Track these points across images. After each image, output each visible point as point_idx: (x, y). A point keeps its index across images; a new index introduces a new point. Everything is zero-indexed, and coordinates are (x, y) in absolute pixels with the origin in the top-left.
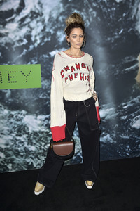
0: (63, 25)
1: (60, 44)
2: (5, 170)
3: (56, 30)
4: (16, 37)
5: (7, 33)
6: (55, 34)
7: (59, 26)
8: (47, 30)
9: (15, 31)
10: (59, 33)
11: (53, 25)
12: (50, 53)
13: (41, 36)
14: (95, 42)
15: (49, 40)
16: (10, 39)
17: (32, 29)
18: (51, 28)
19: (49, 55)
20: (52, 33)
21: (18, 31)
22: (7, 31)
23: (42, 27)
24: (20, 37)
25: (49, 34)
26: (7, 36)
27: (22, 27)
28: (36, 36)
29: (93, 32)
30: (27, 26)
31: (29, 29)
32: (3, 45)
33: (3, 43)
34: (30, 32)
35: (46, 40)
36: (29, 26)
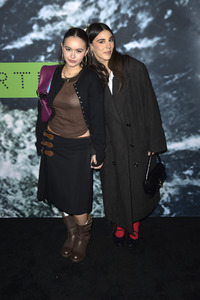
0: (147, 4)
1: (141, 31)
2: (48, 214)
3: (136, 12)
4: (77, 21)
5: (65, 17)
6: (134, 18)
7: (141, 5)
8: (122, 11)
9: (76, 13)
10: (140, 16)
11: (132, 4)
12: (125, 46)
13: (113, 20)
14: (195, 29)
15: (125, 25)
16: (68, 24)
17: (100, 9)
18: (129, 8)
19: (124, 49)
20: (130, 15)
21: (80, 13)
22: (64, 14)
23: (114, 7)
24: (83, 22)
25: (125, 16)
26: (64, 20)
27: (86, 7)
28: (105, 20)
29: (195, 13)
30: (94, 5)
31: (97, 10)
32: (58, 33)
33: (57, 30)
34: (98, 14)
35: (120, 26)
36: (97, 6)
